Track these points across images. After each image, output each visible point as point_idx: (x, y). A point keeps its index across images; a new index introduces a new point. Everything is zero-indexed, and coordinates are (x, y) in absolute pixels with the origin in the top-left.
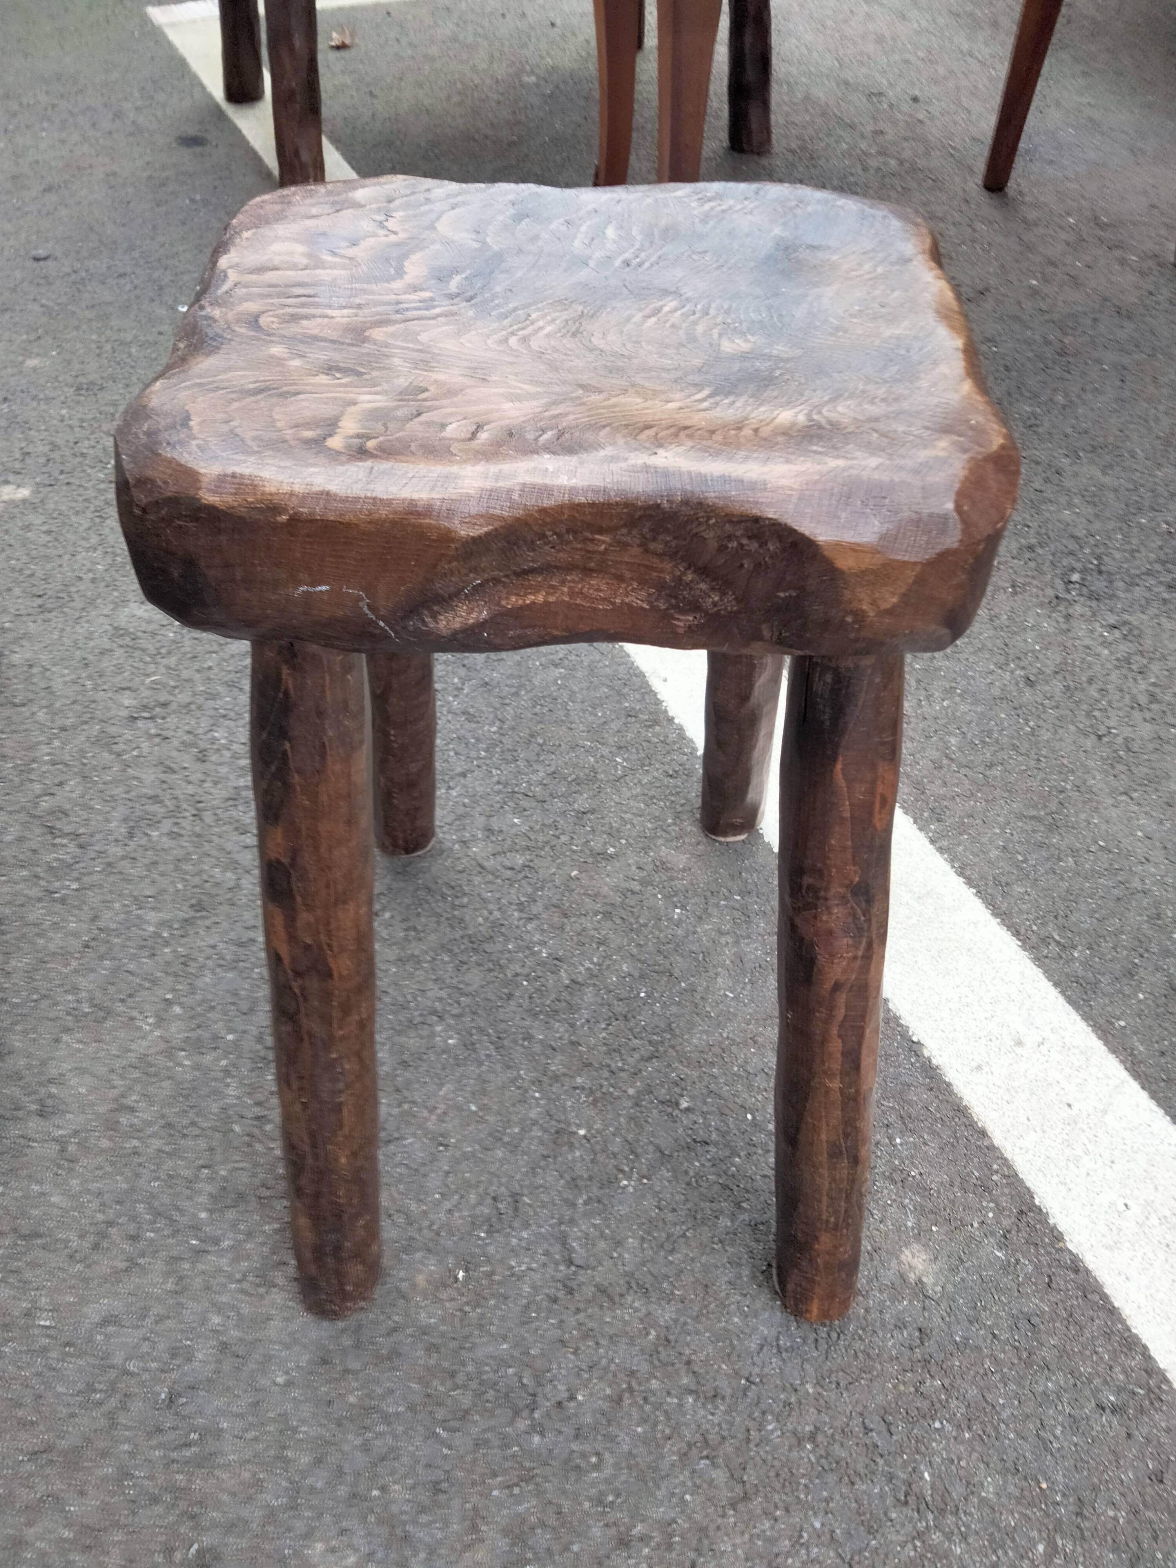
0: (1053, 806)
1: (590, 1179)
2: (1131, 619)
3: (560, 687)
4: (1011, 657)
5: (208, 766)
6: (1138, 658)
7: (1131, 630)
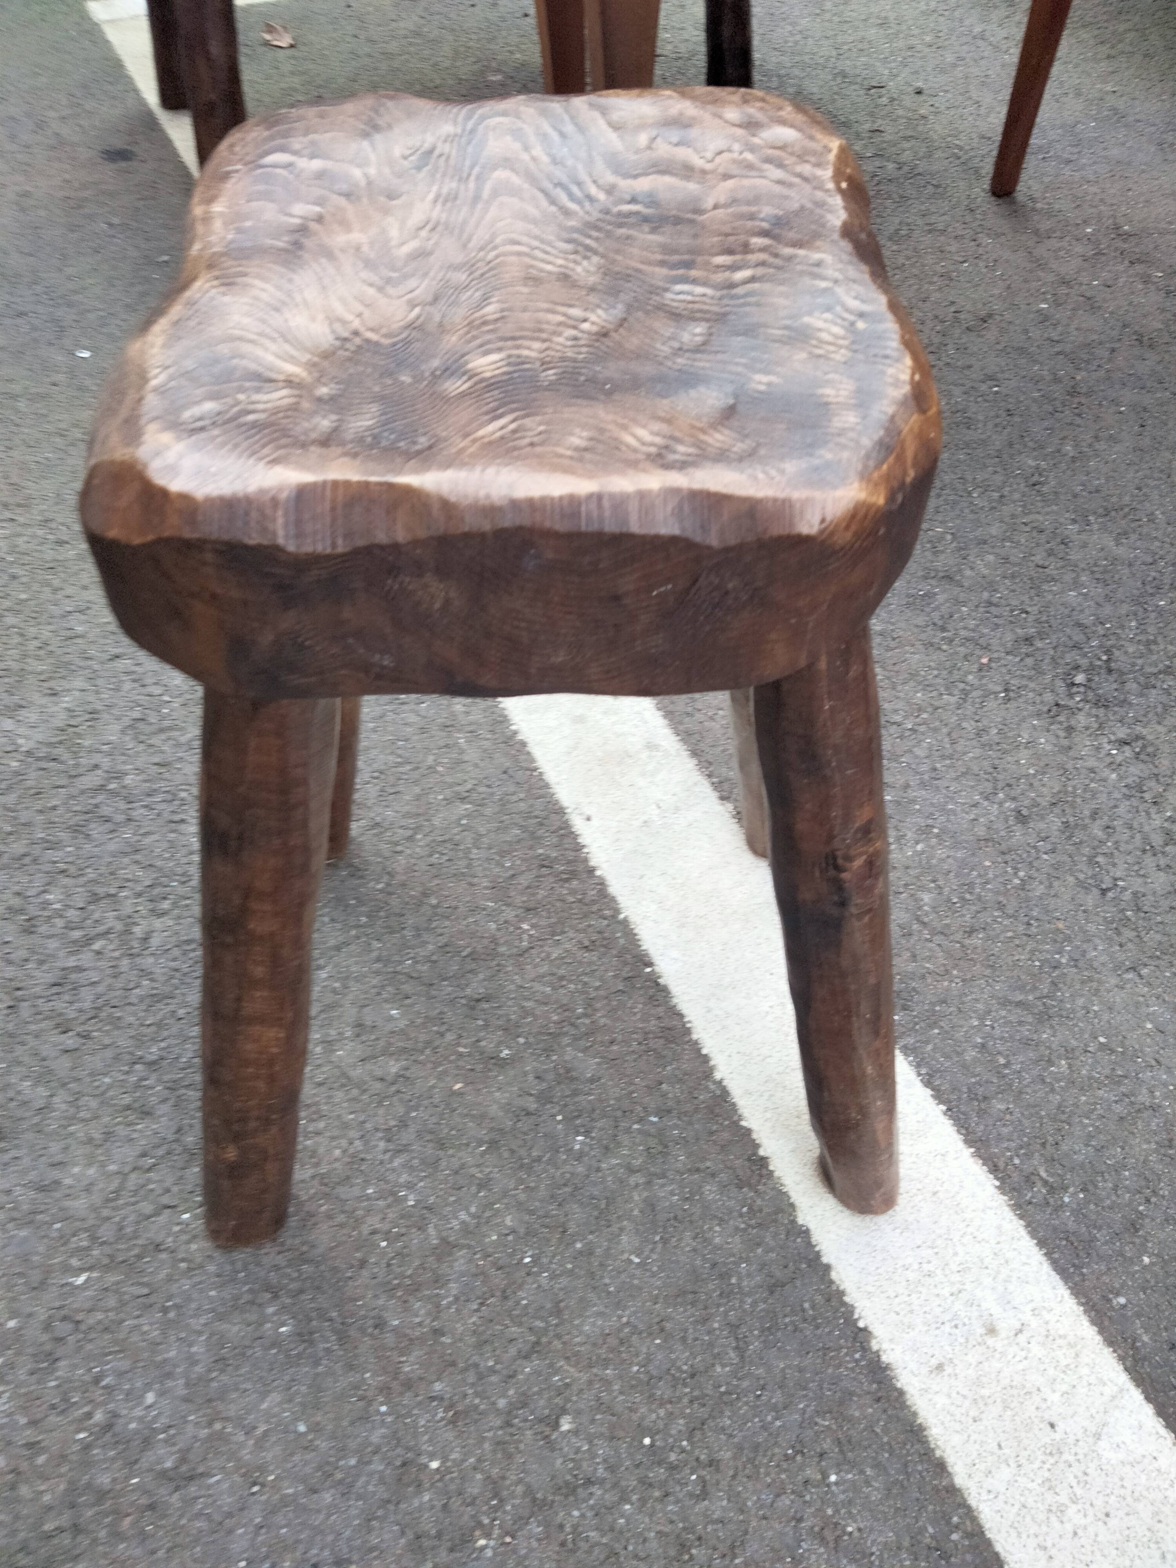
0: (1044, 988)
1: (439, 1536)
2: (1145, 732)
3: (466, 829)
4: (1000, 785)
5: (34, 939)
6: (1152, 784)
7: (1144, 747)
